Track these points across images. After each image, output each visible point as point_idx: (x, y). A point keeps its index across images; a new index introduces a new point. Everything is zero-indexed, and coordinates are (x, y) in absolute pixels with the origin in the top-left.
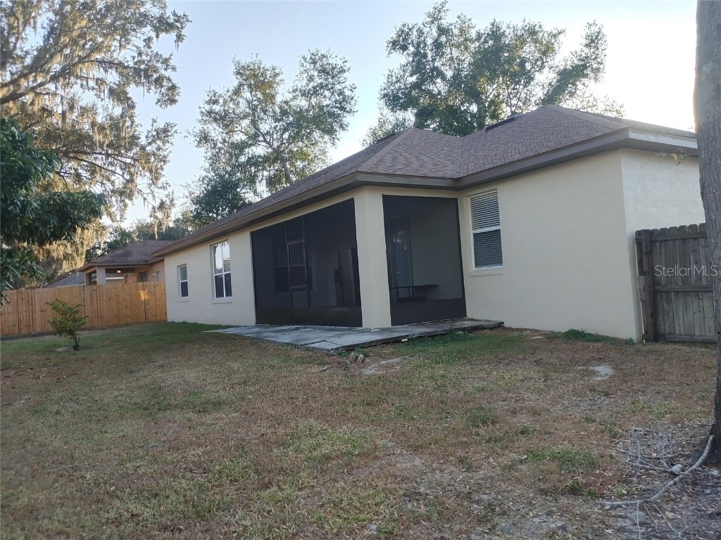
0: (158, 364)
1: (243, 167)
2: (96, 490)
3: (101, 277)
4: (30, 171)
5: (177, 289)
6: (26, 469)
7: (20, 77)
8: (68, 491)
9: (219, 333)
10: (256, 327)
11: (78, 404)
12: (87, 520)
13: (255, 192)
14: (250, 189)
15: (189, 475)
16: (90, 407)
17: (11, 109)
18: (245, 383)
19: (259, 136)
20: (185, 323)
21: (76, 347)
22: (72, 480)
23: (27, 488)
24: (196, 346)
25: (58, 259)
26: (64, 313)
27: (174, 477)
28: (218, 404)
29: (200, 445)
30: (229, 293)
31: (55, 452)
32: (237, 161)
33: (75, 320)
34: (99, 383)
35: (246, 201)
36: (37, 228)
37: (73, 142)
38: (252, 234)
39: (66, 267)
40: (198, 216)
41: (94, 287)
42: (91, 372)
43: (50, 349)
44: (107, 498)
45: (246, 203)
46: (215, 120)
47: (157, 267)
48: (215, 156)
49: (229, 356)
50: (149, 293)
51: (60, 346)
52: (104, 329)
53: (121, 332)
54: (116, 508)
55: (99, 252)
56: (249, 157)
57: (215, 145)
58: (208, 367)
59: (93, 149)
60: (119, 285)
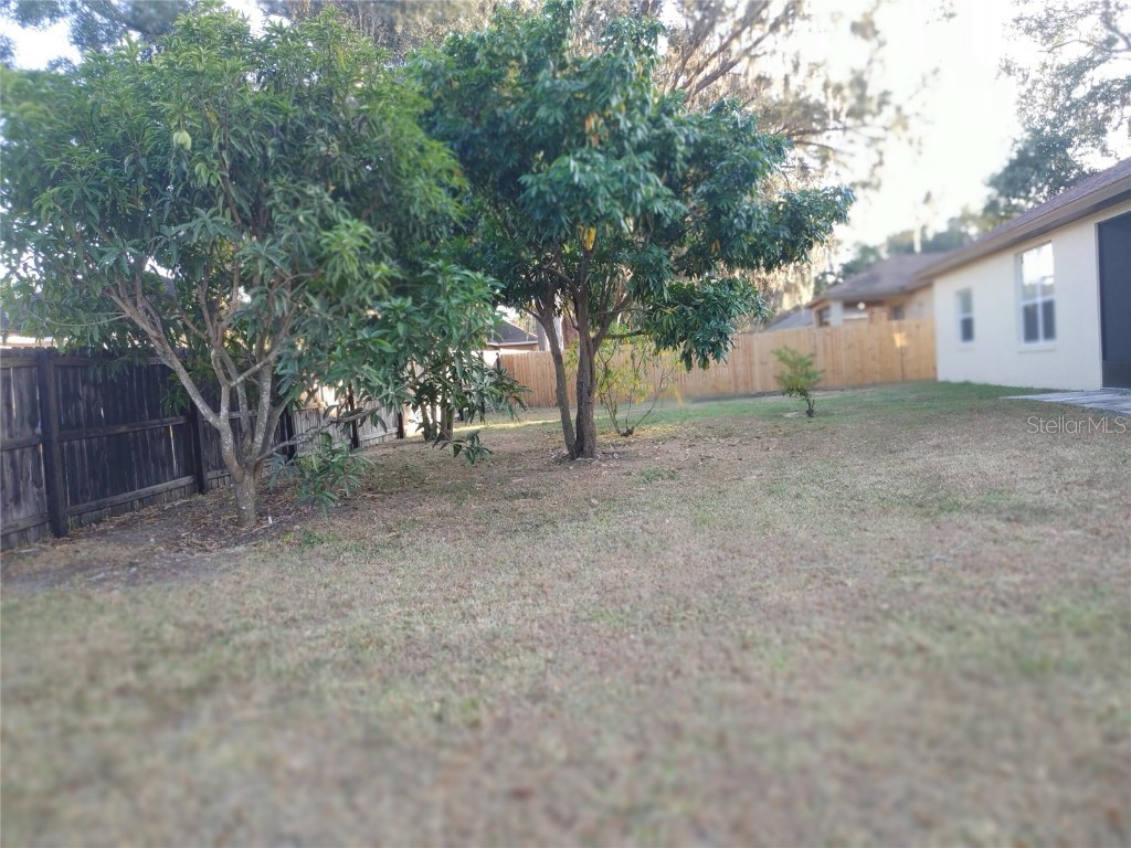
0: (931, 443)
1: (1077, 107)
2: (862, 603)
3: (836, 314)
4: (756, 168)
5: (955, 329)
6: (770, 560)
7: (731, 39)
8: (826, 597)
9: (1033, 400)
10: (1103, 391)
11: (822, 488)
12: (856, 638)
13: (1104, 150)
14: (1093, 146)
15: (1001, 610)
16: (839, 493)
17: (719, 88)
18: (1090, 483)
19: (1116, 41)
20: (966, 385)
21: (810, 413)
22: (829, 585)
23: (776, 584)
24: (993, 419)
25: (777, 292)
26: (793, 365)
27: (977, 608)
28: (1042, 513)
29: (1015, 570)
30: (1050, 333)
31: (802, 546)
32: (1068, 98)
33: (808, 376)
34: (847, 462)
35: (1085, 169)
36: (764, 246)
37: (797, 119)
38: (1101, 227)
39: (787, 303)
40: (992, 206)
41: (828, 330)
42: (834, 447)
43: (776, 414)
44: (878, 617)
45: (1084, 173)
46: (1029, 30)
47: (920, 297)
48: (1024, 97)
49: (1055, 438)
50: (909, 336)
51: (788, 411)
52: (843, 390)
53: (868, 394)
54: (892, 633)
55: (831, 279)
56: (1093, 88)
57: (1026, 77)
58: (1017, 453)
59: (825, 124)
60: (864, 325)
